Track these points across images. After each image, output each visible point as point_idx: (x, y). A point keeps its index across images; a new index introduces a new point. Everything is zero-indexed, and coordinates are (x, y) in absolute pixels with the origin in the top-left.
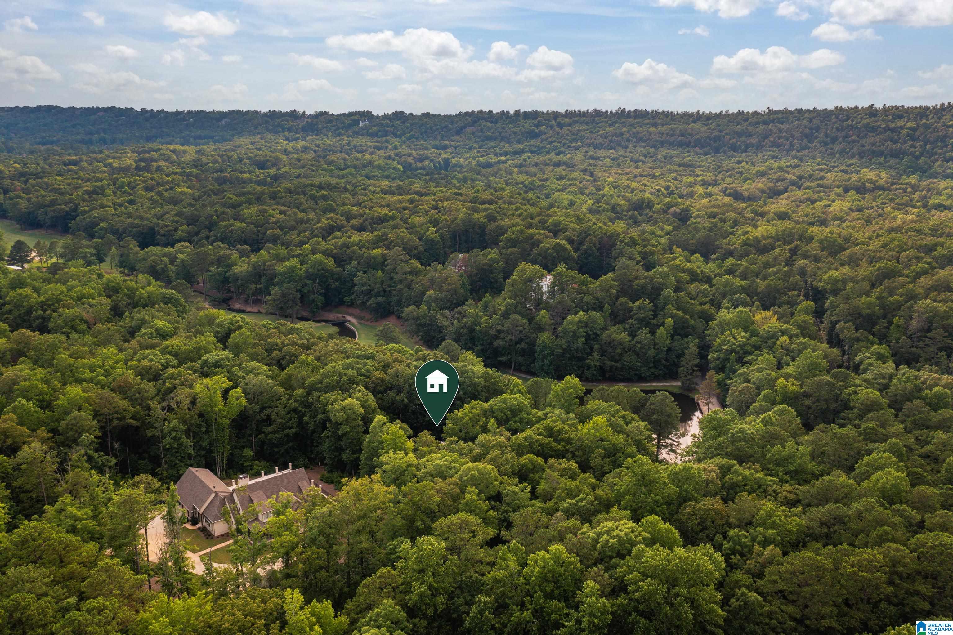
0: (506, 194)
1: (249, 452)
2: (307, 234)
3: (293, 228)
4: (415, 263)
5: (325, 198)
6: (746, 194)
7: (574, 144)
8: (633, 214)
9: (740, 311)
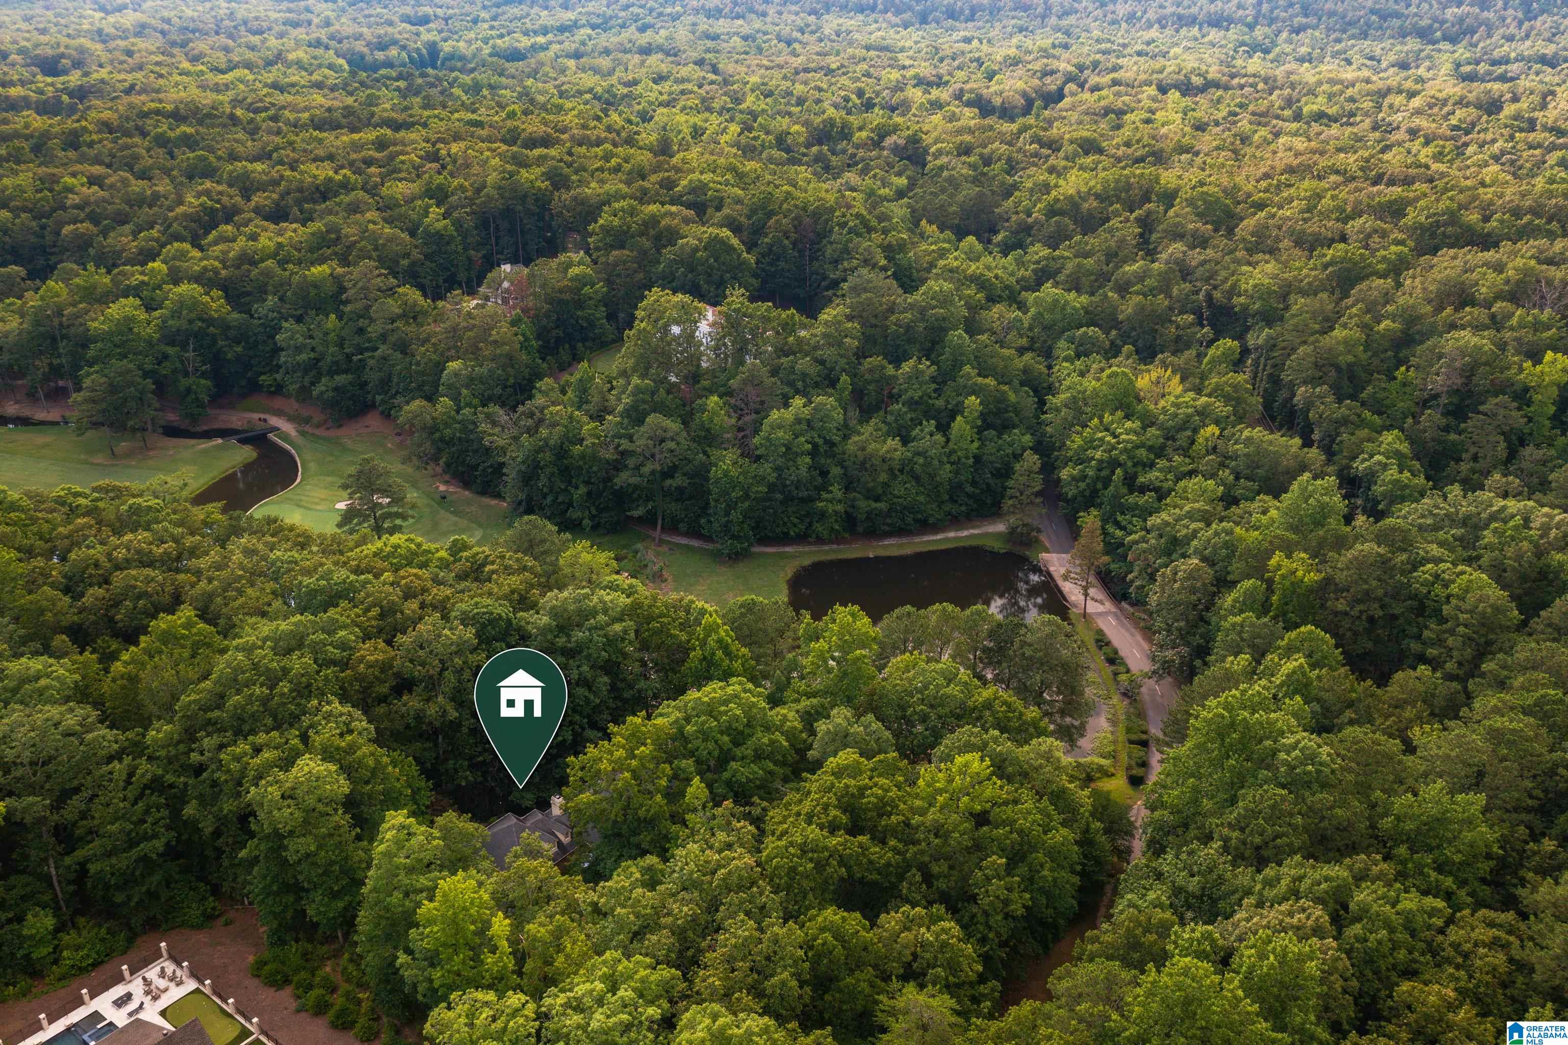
0: (570, 119)
1: (41, 922)
2: (154, 233)
3: (121, 219)
4: (412, 294)
5: (189, 142)
9: (1114, 375)
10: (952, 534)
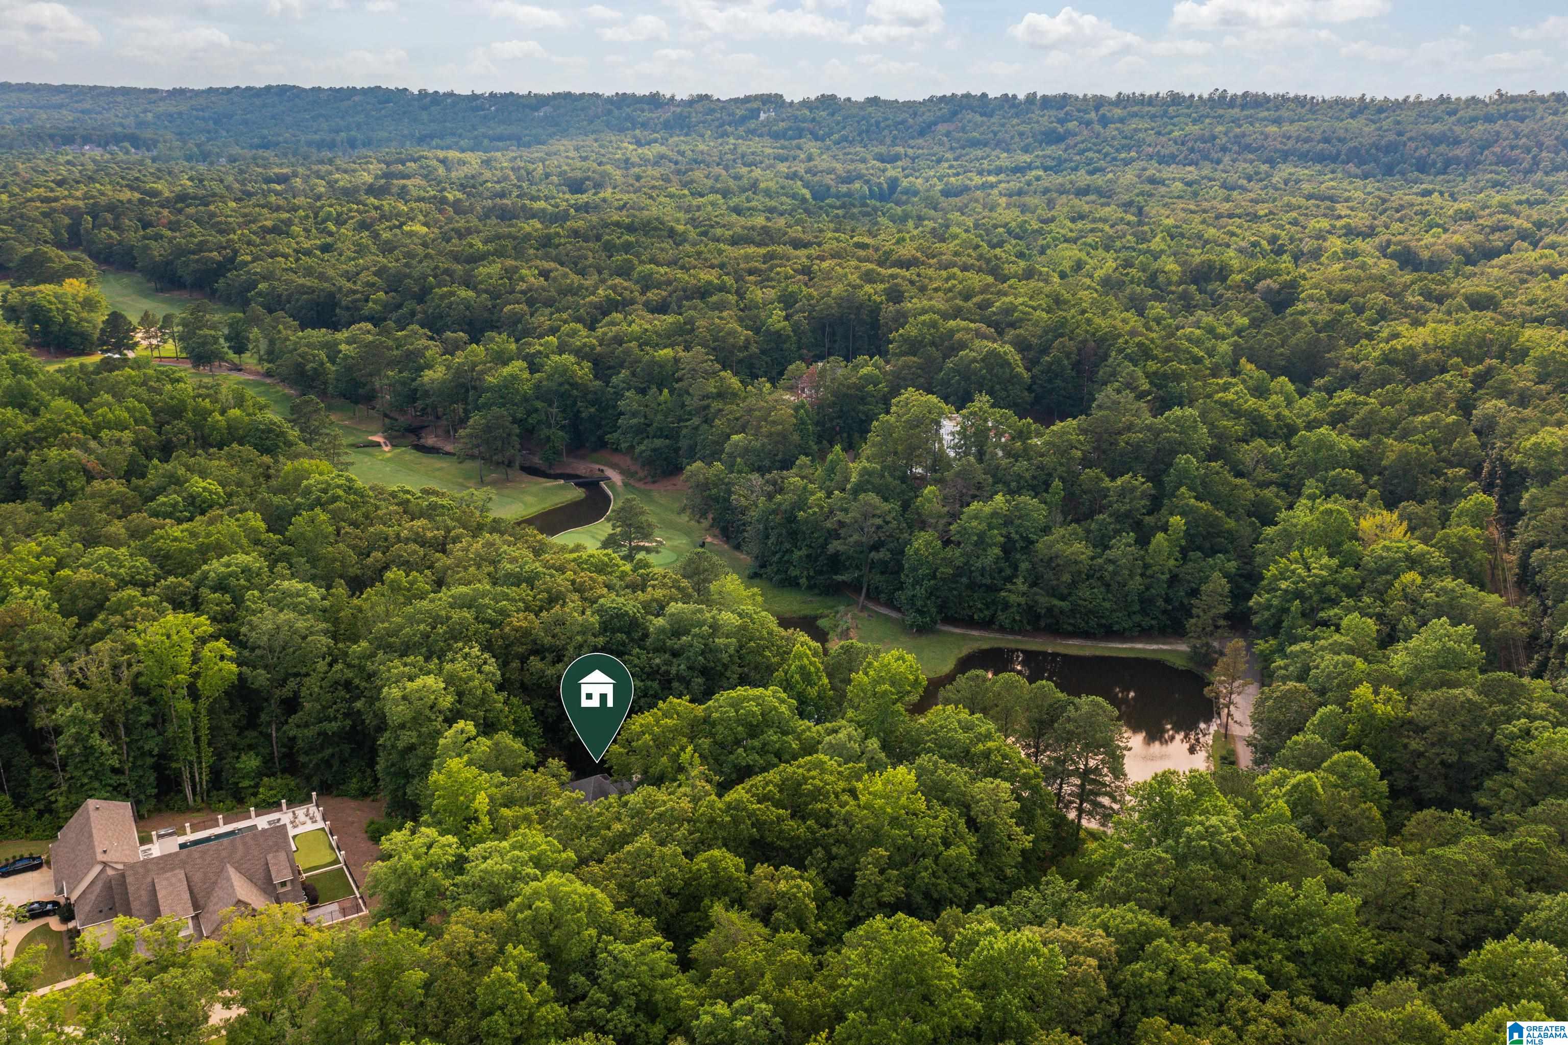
0: (952, 247)
1: (250, 762)
2: (564, 315)
3: (549, 303)
4: (730, 377)
5: (627, 247)
6: (1425, 255)
7: (1123, 155)
8: (1185, 291)
9: (1329, 512)
10: (1140, 646)
